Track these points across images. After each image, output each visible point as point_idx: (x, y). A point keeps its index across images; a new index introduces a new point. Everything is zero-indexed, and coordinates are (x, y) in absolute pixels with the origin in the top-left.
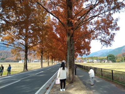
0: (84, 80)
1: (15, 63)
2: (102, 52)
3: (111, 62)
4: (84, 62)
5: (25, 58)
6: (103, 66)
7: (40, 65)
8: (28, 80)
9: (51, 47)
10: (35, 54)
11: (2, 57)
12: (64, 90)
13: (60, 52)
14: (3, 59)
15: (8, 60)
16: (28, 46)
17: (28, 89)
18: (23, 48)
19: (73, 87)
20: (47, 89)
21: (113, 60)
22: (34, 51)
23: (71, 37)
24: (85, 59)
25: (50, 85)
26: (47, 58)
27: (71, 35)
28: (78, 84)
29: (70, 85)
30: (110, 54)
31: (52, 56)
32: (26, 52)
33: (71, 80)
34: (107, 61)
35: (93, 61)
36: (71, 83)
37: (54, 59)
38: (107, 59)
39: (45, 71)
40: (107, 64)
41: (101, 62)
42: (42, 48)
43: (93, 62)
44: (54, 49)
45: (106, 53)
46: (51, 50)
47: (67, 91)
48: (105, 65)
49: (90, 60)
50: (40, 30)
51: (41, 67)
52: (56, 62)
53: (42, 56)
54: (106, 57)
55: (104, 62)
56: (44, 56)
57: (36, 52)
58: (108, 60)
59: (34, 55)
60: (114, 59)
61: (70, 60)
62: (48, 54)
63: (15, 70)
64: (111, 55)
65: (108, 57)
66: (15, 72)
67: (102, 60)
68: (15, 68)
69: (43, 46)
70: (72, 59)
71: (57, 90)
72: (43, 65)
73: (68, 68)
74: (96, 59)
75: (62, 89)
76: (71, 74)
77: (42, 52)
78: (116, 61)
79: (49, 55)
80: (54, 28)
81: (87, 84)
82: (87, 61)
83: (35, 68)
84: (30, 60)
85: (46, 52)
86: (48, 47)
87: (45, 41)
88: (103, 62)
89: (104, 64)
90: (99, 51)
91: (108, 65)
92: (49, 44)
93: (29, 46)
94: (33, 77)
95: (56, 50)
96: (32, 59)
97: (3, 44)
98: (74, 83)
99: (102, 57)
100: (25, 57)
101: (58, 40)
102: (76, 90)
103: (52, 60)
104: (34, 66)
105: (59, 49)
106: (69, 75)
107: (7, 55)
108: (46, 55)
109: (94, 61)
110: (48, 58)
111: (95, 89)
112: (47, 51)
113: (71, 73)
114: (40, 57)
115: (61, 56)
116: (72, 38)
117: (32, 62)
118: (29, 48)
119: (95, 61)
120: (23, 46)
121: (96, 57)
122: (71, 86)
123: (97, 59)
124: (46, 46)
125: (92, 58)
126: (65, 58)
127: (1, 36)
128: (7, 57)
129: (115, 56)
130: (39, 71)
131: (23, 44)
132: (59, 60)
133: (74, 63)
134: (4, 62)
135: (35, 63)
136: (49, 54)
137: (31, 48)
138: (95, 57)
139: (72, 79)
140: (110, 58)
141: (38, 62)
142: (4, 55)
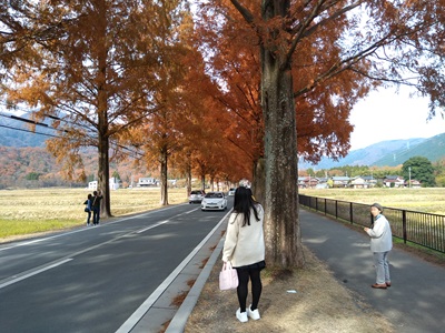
0: (332, 260)
1: (74, 190)
2: (383, 150)
3: (416, 186)
4: (319, 187)
5: (100, 171)
6: (387, 198)
7: (160, 196)
8: (103, 257)
9: (197, 130)
10: (139, 156)
11: (29, 171)
12: (256, 314)
13: (233, 148)
14: (34, 177)
15: (52, 181)
16: (110, 127)
17: (92, 303)
18: (92, 134)
19: (295, 300)
20: (179, 301)
21: (424, 178)
22: (137, 146)
23: (281, 71)
24: (320, 174)
25: (191, 283)
26: (183, 172)
27: (282, 60)
28: (317, 279)
29: (279, 284)
30: (416, 155)
31: (203, 166)
32: (104, 149)
33: (284, 261)
34: (402, 182)
35: (350, 181)
36: (285, 274)
37: (208, 177)
38: (404, 173)
39: (175, 219)
40: (404, 192)
41: (379, 186)
42: (164, 136)
43: (352, 186)
44: (209, 138)
45: (397, 152)
46: (196, 144)
47: (267, 318)
48: (397, 197)
49: (339, 180)
50: (150, 61)
51: (162, 202)
52: (215, 186)
53: (164, 166)
54: (399, 167)
55: (392, 185)
56: (172, 163)
57: (143, 150)
58: (406, 179)
59: (137, 161)
60: (427, 175)
61: (277, 174)
62: (186, 159)
63: (71, 216)
64: (419, 159)
65: (405, 168)
66: (72, 220)
67: (382, 179)
68: (73, 208)
69: (167, 128)
70: (286, 171)
71: (223, 311)
72: (169, 195)
73: (269, 209)
74: (361, 175)
75: (243, 310)
76: (283, 237)
77: (164, 148)
78: (438, 179)
79: (190, 160)
80: (208, 54)
81: (352, 277)
82: (330, 182)
83: (143, 209)
84: (128, 180)
85: (179, 149)
86: (185, 131)
87: (174, 107)
88: (388, 184)
89: (391, 193)
90: (371, 147)
91: (410, 197)
92: (187, 121)
93: (113, 125)
94: (125, 245)
95: (217, 142)
96: (133, 177)
97: (13, 117)
98: (297, 274)
99: (383, 169)
100: (101, 169)
101: (223, 100)
102: (310, 316)
103: (203, 177)
104: (139, 200)
105: (229, 138)
106: (275, 239)
107: (46, 164)
108: (180, 159)
109: (353, 183)
110: (189, 171)
111: (394, 307)
112: (184, 145)
113: (283, 232)
114: (160, 168)
115: (235, 164)
116: (287, 73)
117: (135, 186)
118: (113, 132)
119: (359, 180)
120: (93, 128)
121: (363, 168)
122: (283, 289)
123: (365, 175)
124: (177, 127)
125: (347, 171)
126: (248, 171)
127: (5, 89)
128: (46, 171)
129: (434, 164)
130: (154, 217)
131: (88, 119)
132: (228, 179)
133: (296, 187)
134: (39, 187)
135: (143, 188)
136: (192, 157)
137: (120, 132)
138: (357, 167)
139: (288, 260)
140: (413, 172)
141: (156, 185)
142: (35, 162)
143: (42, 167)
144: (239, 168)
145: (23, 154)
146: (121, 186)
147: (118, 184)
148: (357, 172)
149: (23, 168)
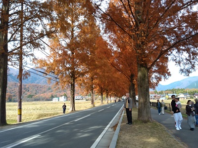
2: (189, 81)
11: (29, 94)
14: (31, 96)
15: (38, 98)
41: (192, 98)
45: (196, 82)
67: (193, 94)
82: (167, 96)
88: (196, 97)
90: (183, 80)
99: (193, 90)
107: (36, 91)
115: (119, 87)
119: (182, 95)
121: (182, 90)
123: (184, 93)
125: (174, 91)
128: (36, 94)
134: (32, 101)
135: (77, 100)
138: (179, 89)
141: (82, 99)
142: (32, 90)
143: (34, 92)
144: (121, 89)
145: (27, 87)
146: (67, 100)
147: (66, 99)
148: (179, 91)
149: (26, 92)
